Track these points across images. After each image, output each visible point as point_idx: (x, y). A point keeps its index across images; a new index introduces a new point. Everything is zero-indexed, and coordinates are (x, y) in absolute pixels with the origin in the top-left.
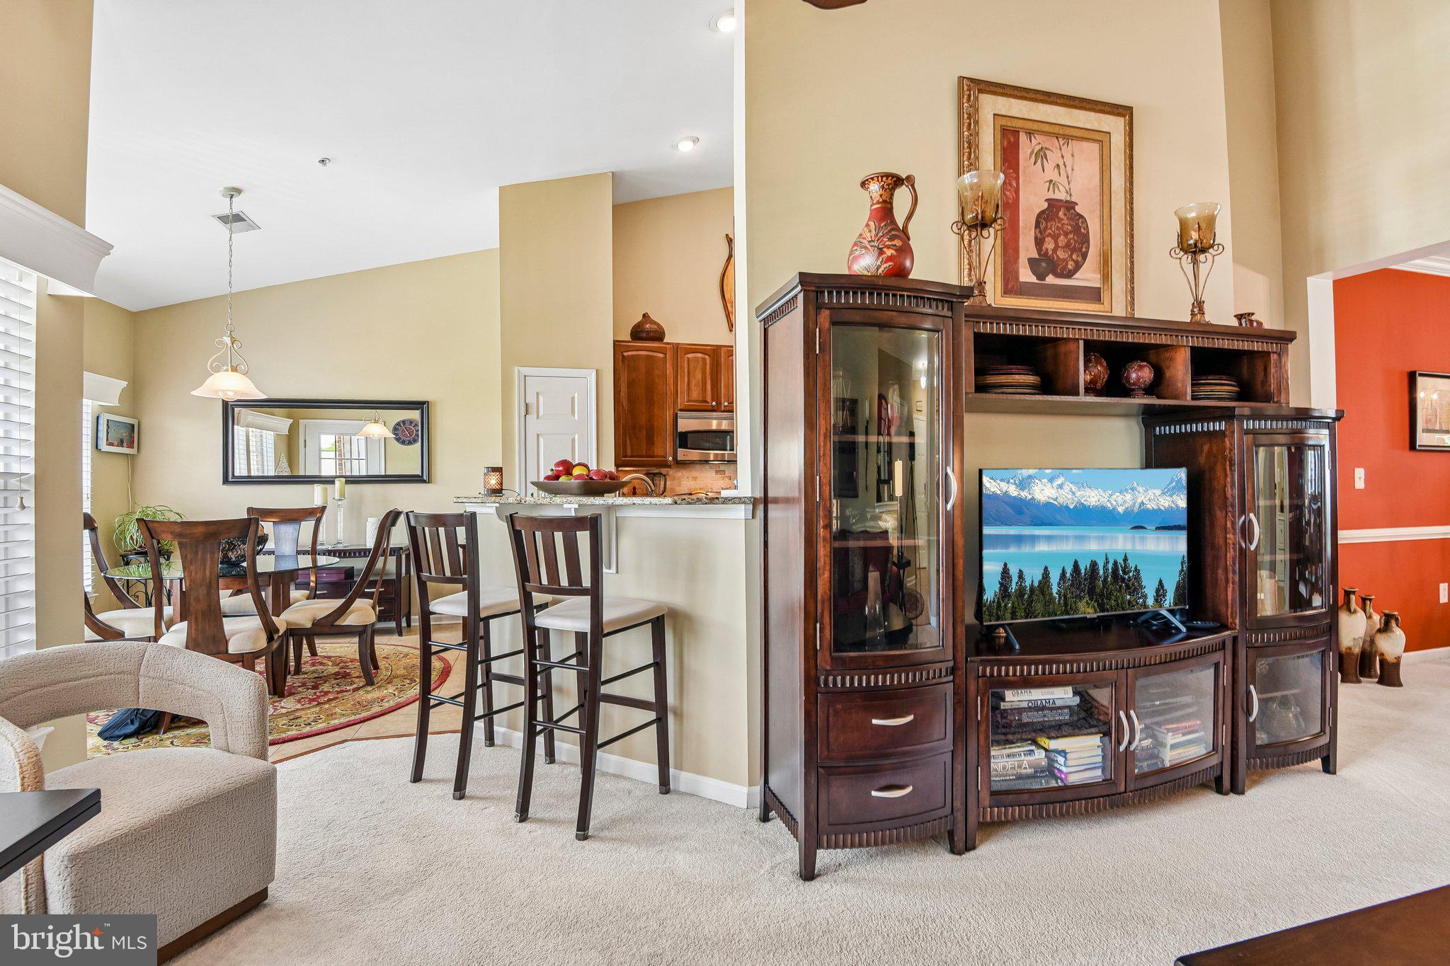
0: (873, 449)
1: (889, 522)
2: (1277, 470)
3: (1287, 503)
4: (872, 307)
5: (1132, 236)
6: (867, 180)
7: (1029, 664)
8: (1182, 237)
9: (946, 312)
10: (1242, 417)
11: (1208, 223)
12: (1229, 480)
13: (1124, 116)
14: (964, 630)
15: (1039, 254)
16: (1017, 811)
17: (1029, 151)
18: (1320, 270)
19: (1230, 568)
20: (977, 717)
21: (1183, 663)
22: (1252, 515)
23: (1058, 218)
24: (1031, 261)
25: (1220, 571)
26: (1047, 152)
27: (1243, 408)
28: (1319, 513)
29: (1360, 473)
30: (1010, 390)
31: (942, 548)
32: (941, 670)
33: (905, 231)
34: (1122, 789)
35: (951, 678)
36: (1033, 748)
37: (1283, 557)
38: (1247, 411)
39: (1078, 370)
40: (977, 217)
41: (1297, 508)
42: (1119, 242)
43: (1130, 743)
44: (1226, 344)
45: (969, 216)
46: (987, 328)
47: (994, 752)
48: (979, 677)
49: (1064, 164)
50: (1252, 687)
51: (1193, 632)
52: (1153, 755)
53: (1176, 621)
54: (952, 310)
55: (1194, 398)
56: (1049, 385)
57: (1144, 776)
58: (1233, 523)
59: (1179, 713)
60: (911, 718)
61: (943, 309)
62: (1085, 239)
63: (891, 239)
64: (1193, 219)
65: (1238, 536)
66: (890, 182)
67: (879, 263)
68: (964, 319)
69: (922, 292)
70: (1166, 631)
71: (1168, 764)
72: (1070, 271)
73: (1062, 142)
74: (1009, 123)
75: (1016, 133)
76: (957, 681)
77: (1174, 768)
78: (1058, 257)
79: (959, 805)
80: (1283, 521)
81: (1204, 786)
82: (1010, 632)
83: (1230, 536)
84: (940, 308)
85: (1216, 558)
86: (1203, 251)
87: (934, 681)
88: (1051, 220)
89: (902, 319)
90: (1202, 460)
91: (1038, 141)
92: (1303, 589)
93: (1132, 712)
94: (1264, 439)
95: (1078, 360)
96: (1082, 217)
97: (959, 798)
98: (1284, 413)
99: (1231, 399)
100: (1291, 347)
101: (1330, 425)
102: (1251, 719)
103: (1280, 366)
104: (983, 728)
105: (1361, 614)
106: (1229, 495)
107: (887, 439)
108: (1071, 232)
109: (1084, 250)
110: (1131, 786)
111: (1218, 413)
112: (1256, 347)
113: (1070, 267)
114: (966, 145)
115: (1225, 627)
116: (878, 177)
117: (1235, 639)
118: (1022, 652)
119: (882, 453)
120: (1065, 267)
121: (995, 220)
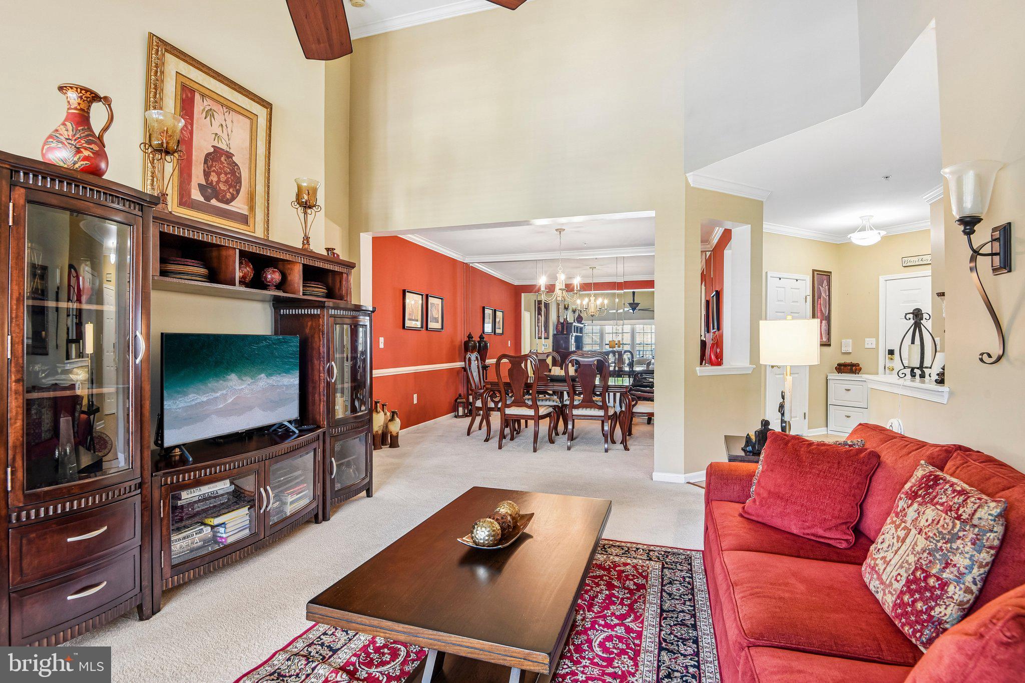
0: (63, 315)
1: (79, 375)
2: (345, 337)
3: (349, 356)
4: (70, 195)
5: (269, 187)
6: (66, 87)
7: (200, 469)
8: (299, 196)
9: (137, 212)
10: (329, 307)
11: (313, 192)
12: (321, 343)
13: (267, 108)
14: (150, 454)
15: (207, 183)
16: (192, 574)
17: (202, 108)
18: (367, 231)
19: (322, 393)
20: (160, 515)
21: (297, 452)
22: (333, 363)
23: (221, 161)
24: (200, 185)
25: (316, 395)
26: (214, 113)
27: (329, 303)
28: (364, 361)
29: (382, 340)
30: (186, 277)
31: (132, 393)
32: (130, 486)
33: (100, 138)
34: (262, 536)
35: (139, 491)
36: (203, 527)
37: (347, 385)
38: (331, 304)
39: (235, 269)
40: (162, 145)
41: (354, 358)
42: (260, 189)
43: (267, 507)
44: (320, 265)
45: (155, 142)
46: (170, 230)
47: (174, 537)
48: (161, 486)
49: (226, 126)
50: (333, 459)
51: (302, 432)
52: (280, 510)
53: (292, 427)
54: (142, 211)
55: (303, 295)
56: (214, 276)
57: (276, 524)
58: (324, 368)
59: (293, 483)
60: (106, 528)
61: (135, 209)
62: (239, 181)
63: (90, 142)
64: (305, 186)
65: (326, 374)
66: (89, 96)
67: (76, 159)
68: (151, 219)
69: (115, 192)
70: (287, 434)
71: (288, 514)
72: (228, 199)
73: (225, 110)
74: (188, 82)
75: (193, 92)
76: (144, 492)
77: (292, 515)
78: (220, 187)
79: (147, 584)
80: (348, 365)
81: (308, 522)
82: (184, 449)
83: (322, 375)
84: (132, 208)
85: (314, 388)
86: (310, 207)
87: (125, 496)
88: (215, 161)
89: (99, 211)
90: (307, 331)
91: (207, 102)
92: (357, 403)
93: (268, 488)
94: (338, 320)
95: (235, 262)
96: (237, 165)
97: (146, 578)
98: (349, 307)
99: (323, 297)
100: (353, 271)
101: (370, 314)
102: (333, 477)
103: (347, 281)
104: (165, 522)
105: (382, 413)
106: (322, 352)
107: (75, 305)
108: (229, 173)
109: (238, 187)
110: (268, 533)
111: (317, 304)
112: (337, 269)
113: (228, 197)
114: (153, 86)
115: (319, 427)
116: (77, 88)
117: (324, 433)
118: (194, 462)
119: (71, 316)
120: (224, 196)
121: (175, 151)
